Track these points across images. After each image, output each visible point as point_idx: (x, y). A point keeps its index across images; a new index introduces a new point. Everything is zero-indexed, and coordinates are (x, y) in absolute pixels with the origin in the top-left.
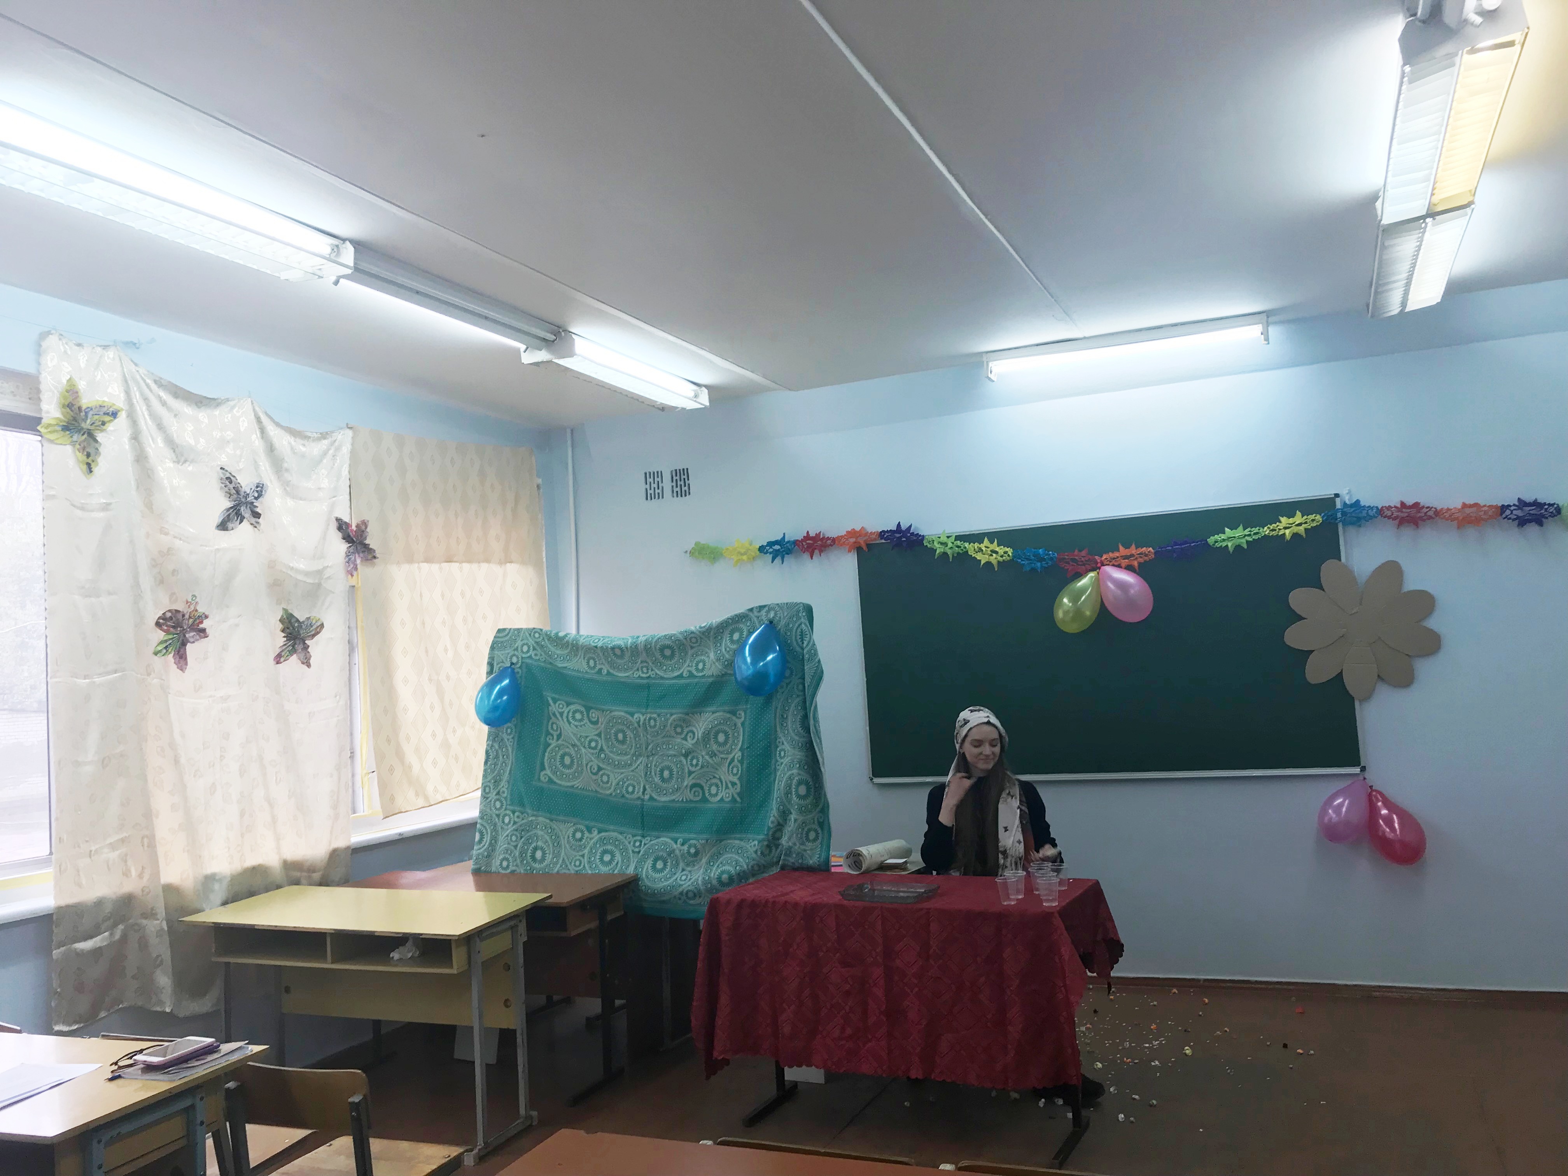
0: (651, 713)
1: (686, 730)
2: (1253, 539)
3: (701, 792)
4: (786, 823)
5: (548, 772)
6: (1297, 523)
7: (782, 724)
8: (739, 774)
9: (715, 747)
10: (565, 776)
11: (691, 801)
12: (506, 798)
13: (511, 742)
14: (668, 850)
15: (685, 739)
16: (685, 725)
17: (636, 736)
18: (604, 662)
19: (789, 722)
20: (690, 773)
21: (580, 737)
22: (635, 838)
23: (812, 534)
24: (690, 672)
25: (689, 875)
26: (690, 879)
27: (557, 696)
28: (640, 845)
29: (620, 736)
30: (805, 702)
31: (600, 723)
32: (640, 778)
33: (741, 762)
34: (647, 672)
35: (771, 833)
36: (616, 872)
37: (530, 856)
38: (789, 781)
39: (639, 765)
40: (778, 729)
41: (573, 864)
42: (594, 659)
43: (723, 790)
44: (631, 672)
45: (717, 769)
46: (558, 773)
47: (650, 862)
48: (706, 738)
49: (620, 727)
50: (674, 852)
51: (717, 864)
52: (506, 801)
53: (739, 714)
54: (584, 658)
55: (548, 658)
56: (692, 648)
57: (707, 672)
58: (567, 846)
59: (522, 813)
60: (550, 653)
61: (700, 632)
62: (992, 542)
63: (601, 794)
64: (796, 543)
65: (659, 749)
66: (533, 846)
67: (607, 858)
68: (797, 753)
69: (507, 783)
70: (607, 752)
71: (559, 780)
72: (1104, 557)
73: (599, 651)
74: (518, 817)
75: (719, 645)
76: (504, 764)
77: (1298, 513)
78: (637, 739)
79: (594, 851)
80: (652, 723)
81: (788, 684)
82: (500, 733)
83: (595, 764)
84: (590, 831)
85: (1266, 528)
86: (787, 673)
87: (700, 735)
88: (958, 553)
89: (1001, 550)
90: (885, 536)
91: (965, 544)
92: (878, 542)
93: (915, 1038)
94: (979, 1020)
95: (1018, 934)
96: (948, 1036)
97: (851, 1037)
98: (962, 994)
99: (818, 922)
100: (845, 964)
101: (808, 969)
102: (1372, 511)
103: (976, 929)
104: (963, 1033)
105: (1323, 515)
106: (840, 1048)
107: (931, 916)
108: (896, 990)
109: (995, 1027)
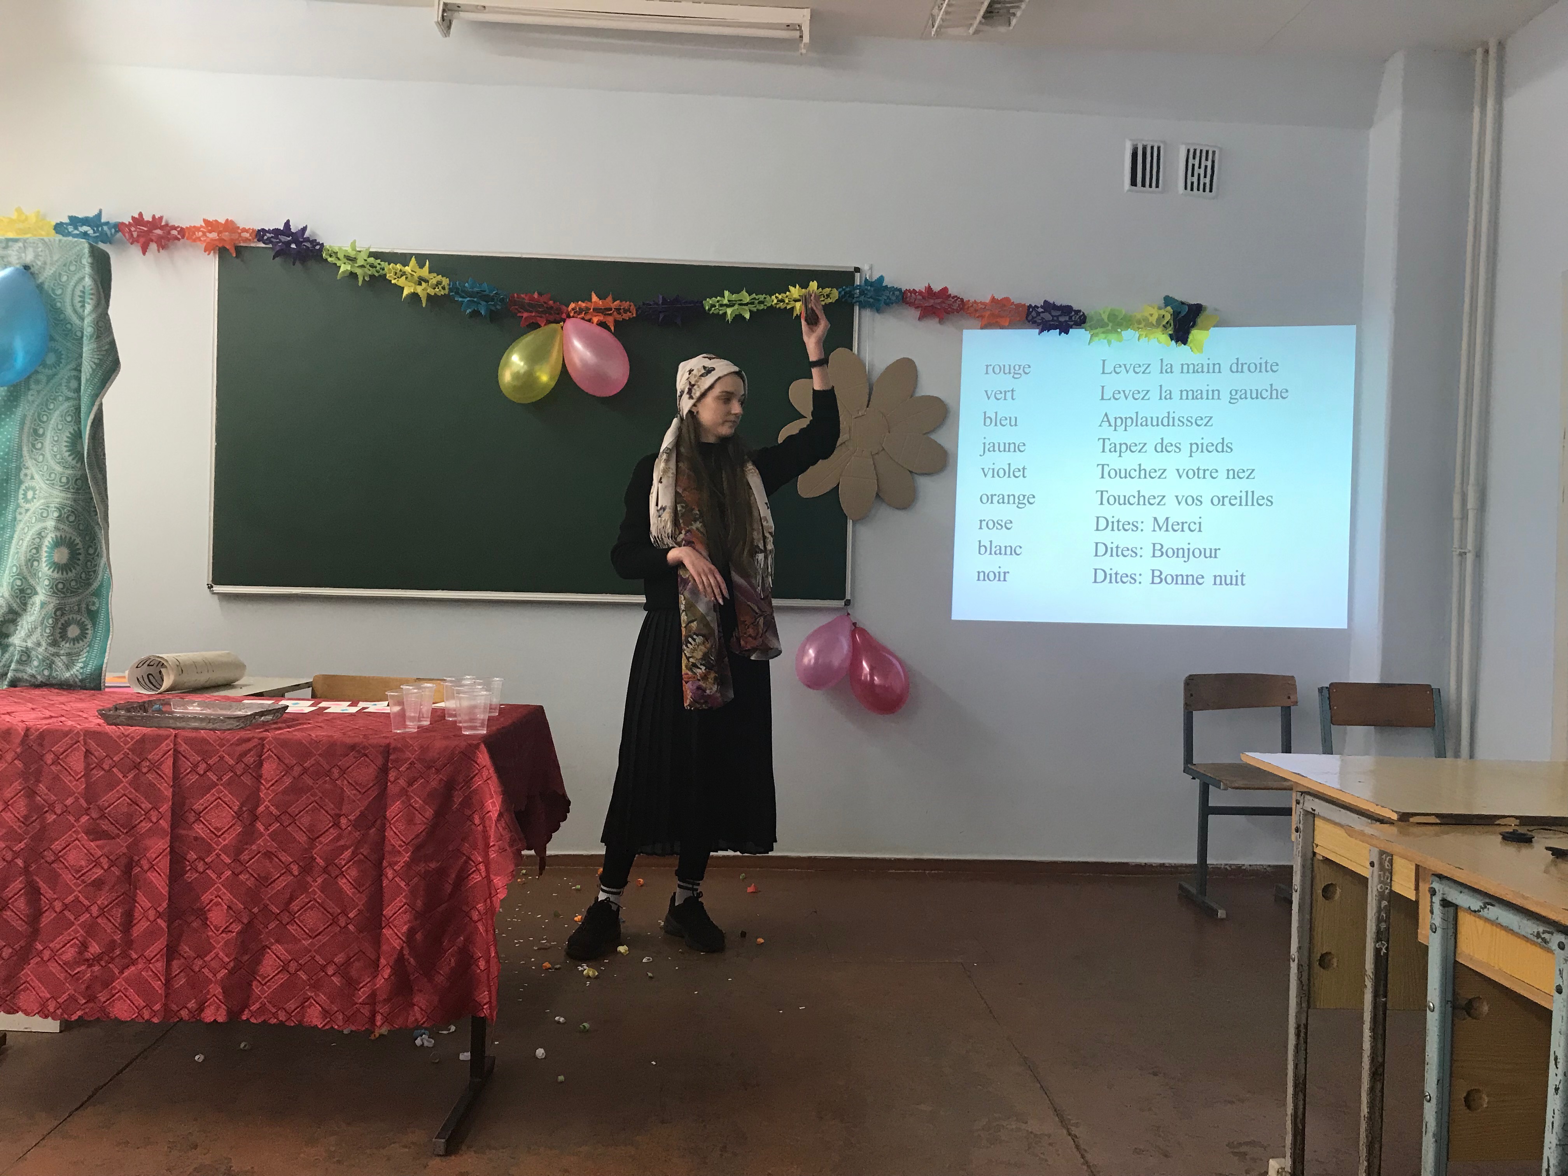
2: (757, 310)
7: (34, 446)
19: (47, 443)
23: (147, 217)
30: (78, 409)
40: (25, 453)
62: (421, 266)
64: (119, 227)
68: (56, 493)
72: (572, 305)
77: (814, 285)
81: (50, 378)
85: (773, 297)
86: (51, 359)
88: (372, 277)
89: (434, 278)
90: (265, 237)
91: (382, 263)
92: (253, 245)
93: (217, 955)
94: (335, 921)
95: (415, 780)
96: (279, 948)
97: (98, 958)
98: (309, 879)
99: (49, 762)
100: (95, 833)
101: (22, 845)
102: (894, 293)
103: (343, 772)
104: (306, 943)
105: (840, 290)
106: (75, 978)
107: (265, 750)
108: (190, 876)
109: (360, 932)
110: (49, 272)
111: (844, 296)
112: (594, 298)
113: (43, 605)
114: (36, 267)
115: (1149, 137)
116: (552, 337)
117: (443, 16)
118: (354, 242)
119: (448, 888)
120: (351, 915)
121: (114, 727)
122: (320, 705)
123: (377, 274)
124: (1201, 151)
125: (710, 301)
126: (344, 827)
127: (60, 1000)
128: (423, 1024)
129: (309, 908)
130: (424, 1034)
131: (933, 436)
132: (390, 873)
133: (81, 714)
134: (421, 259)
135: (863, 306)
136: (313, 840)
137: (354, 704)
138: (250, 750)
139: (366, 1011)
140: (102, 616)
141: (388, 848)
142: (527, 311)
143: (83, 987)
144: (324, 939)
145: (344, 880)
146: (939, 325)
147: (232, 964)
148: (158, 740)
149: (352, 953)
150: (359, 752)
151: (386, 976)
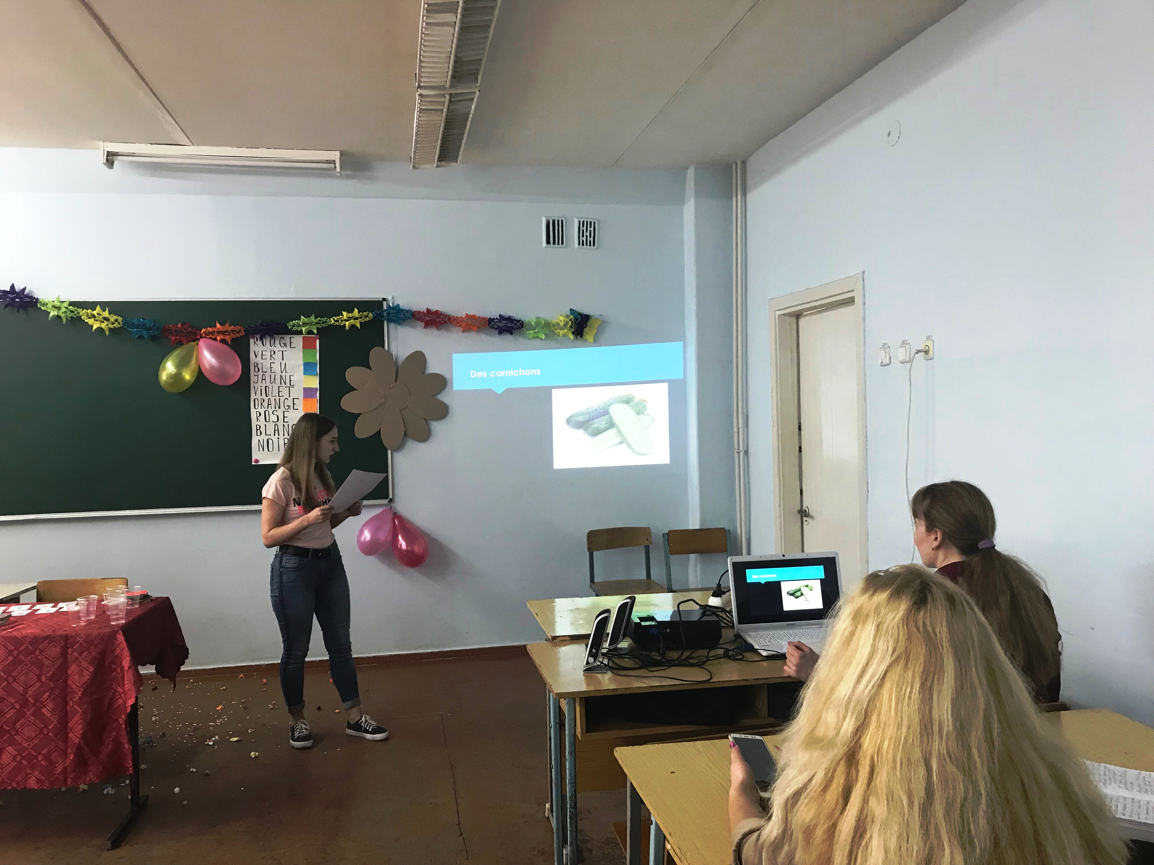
2: (322, 327)
6: (354, 317)
62: (104, 310)
72: (204, 330)
77: (356, 311)
85: (332, 319)
88: (72, 318)
89: (113, 318)
91: (78, 309)
94: (41, 731)
95: (83, 652)
96: (10, 749)
98: (26, 710)
102: (407, 313)
103: (41, 651)
104: (25, 745)
105: (373, 313)
109: (56, 736)
111: (376, 317)
112: (218, 325)
115: (556, 215)
116: (191, 351)
117: (107, 158)
119: (104, 708)
120: (50, 728)
122: (35, 608)
123: (75, 316)
124: (587, 222)
125: (292, 324)
126: (44, 680)
129: (26, 726)
131: (439, 397)
132: (71, 703)
134: (104, 305)
135: (389, 321)
136: (27, 688)
137: (56, 605)
139: (61, 778)
141: (69, 690)
142: (175, 335)
144: (36, 741)
145: (45, 709)
146: (436, 331)
149: (52, 748)
150: (50, 640)
151: (71, 759)
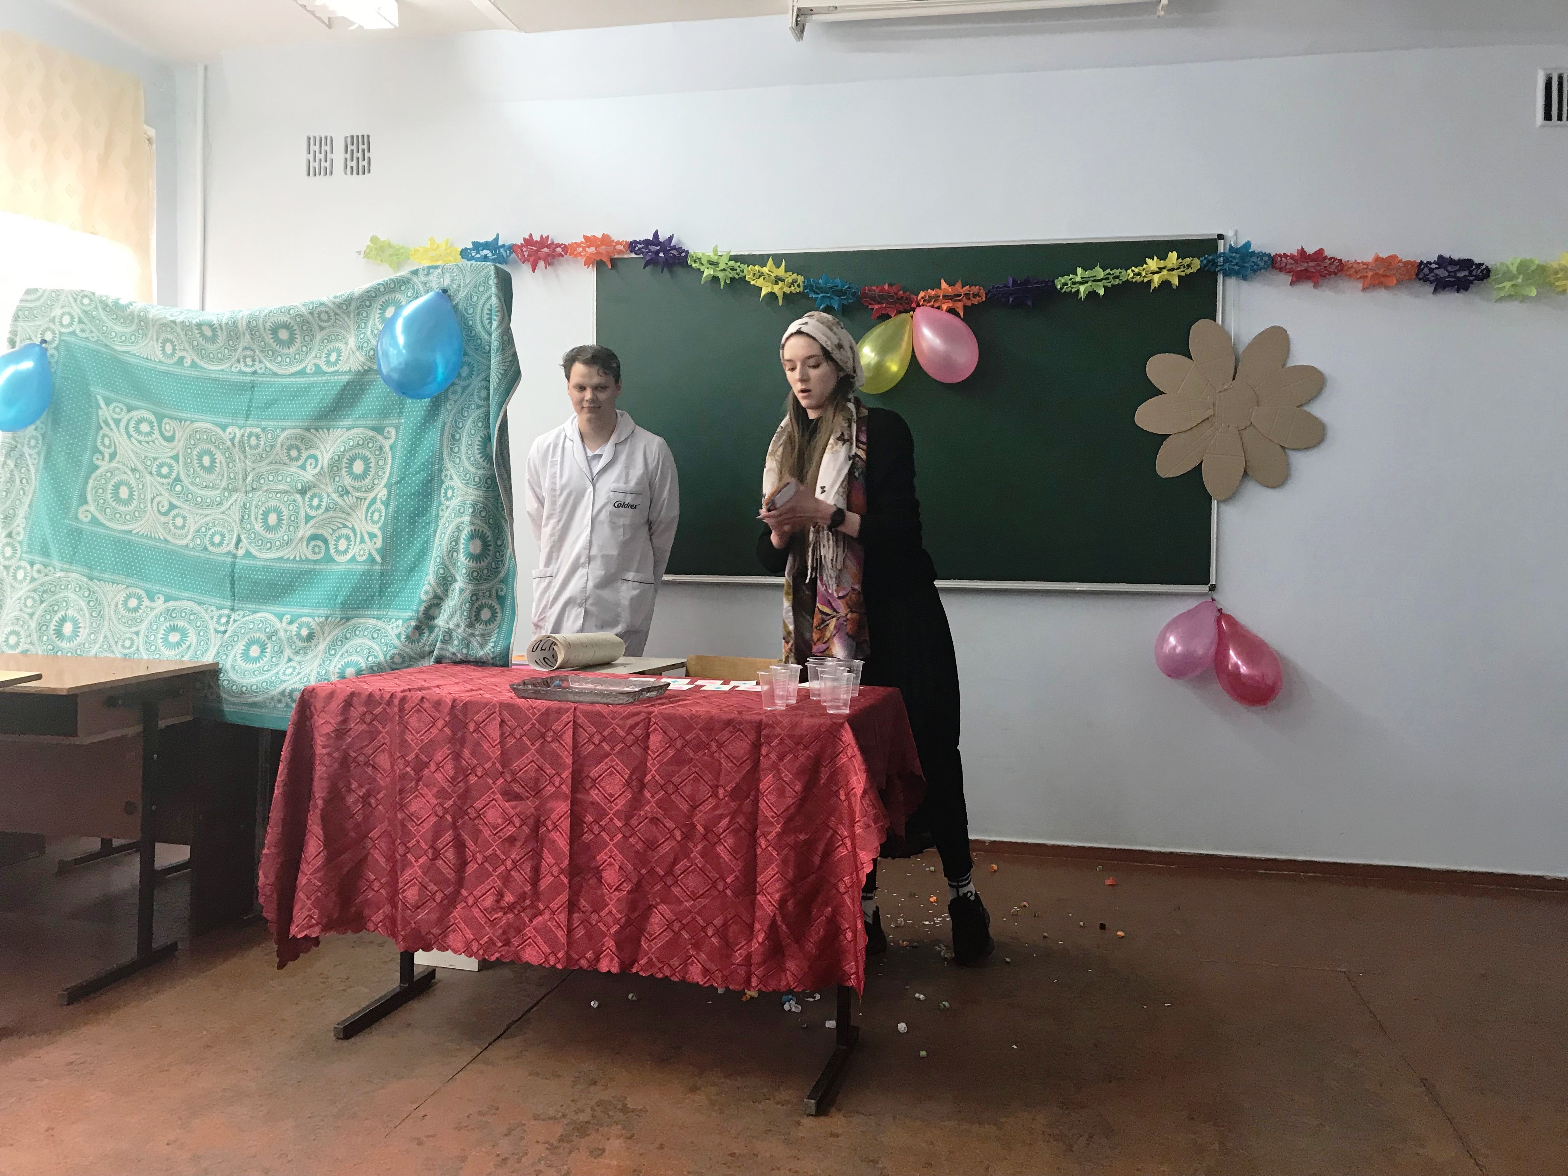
0: (252, 426)
1: (305, 454)
2: (1112, 285)
3: (323, 548)
4: (447, 596)
5: (92, 507)
6: (1167, 268)
7: (451, 449)
8: (382, 521)
9: (347, 481)
10: (118, 515)
11: (308, 560)
12: (20, 543)
13: (35, 459)
14: (268, 630)
15: (303, 467)
16: (303, 447)
17: (230, 460)
18: (187, 348)
19: (463, 446)
20: (308, 518)
21: (146, 457)
22: (220, 612)
23: (536, 238)
24: (317, 366)
25: (298, 667)
26: (299, 673)
27: (112, 395)
28: (228, 622)
29: (206, 460)
30: (487, 415)
31: (176, 440)
32: (233, 524)
33: (387, 504)
34: (253, 366)
35: (422, 608)
36: (185, 658)
37: (54, 630)
38: (456, 534)
39: (232, 504)
40: (445, 456)
41: (120, 643)
42: (171, 342)
43: (358, 543)
44: (228, 365)
45: (349, 514)
46: (108, 510)
47: (240, 647)
48: (335, 466)
49: (206, 446)
50: (276, 634)
51: (341, 653)
52: (21, 548)
53: (388, 432)
54: (157, 339)
55: (102, 338)
56: (322, 329)
57: (343, 367)
58: (113, 617)
59: (46, 566)
60: (105, 328)
61: (334, 303)
62: (778, 266)
63: (174, 545)
64: (512, 248)
65: (262, 481)
66: (60, 615)
67: (174, 638)
68: (470, 491)
69: (24, 520)
70: (186, 482)
71: (110, 520)
72: (922, 294)
73: (179, 329)
74: (39, 572)
75: (363, 326)
76: (21, 492)
77: (1173, 255)
78: (231, 465)
79: (155, 627)
80: (253, 441)
81: (464, 388)
82: (19, 446)
83: (165, 499)
84: (152, 599)
85: (1129, 271)
86: (465, 371)
87: (326, 461)
88: (732, 279)
89: (790, 277)
90: (637, 248)
91: (742, 265)
92: (626, 256)
93: (610, 912)
94: (714, 885)
95: (785, 755)
96: (663, 907)
97: (511, 908)
98: (691, 845)
99: (471, 730)
100: (509, 795)
101: (451, 802)
102: (1262, 259)
103: (720, 745)
104: (688, 905)
105: (1201, 259)
106: (493, 923)
107: (651, 723)
108: (588, 837)
109: (737, 897)
110: (462, 294)
111: (1205, 266)
112: (944, 285)
113: (462, 591)
114: (452, 290)
116: (901, 326)
117: (797, 21)
118: (717, 246)
119: (817, 860)
120: (729, 881)
121: (523, 700)
122: (697, 683)
123: (737, 277)
125: (1062, 280)
126: (721, 797)
127: (483, 942)
128: (794, 988)
129: (691, 871)
130: (791, 999)
131: (1307, 408)
132: (763, 842)
133: (494, 687)
134: (778, 259)
135: (1227, 274)
136: (694, 808)
137: (726, 683)
138: (637, 724)
139: (742, 972)
140: (508, 602)
141: (761, 819)
142: (879, 303)
143: (500, 931)
144: (704, 901)
145: (722, 847)
146: (1313, 289)
147: (623, 920)
148: (559, 712)
149: (729, 917)
150: (734, 727)
151: (760, 940)
